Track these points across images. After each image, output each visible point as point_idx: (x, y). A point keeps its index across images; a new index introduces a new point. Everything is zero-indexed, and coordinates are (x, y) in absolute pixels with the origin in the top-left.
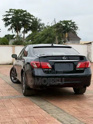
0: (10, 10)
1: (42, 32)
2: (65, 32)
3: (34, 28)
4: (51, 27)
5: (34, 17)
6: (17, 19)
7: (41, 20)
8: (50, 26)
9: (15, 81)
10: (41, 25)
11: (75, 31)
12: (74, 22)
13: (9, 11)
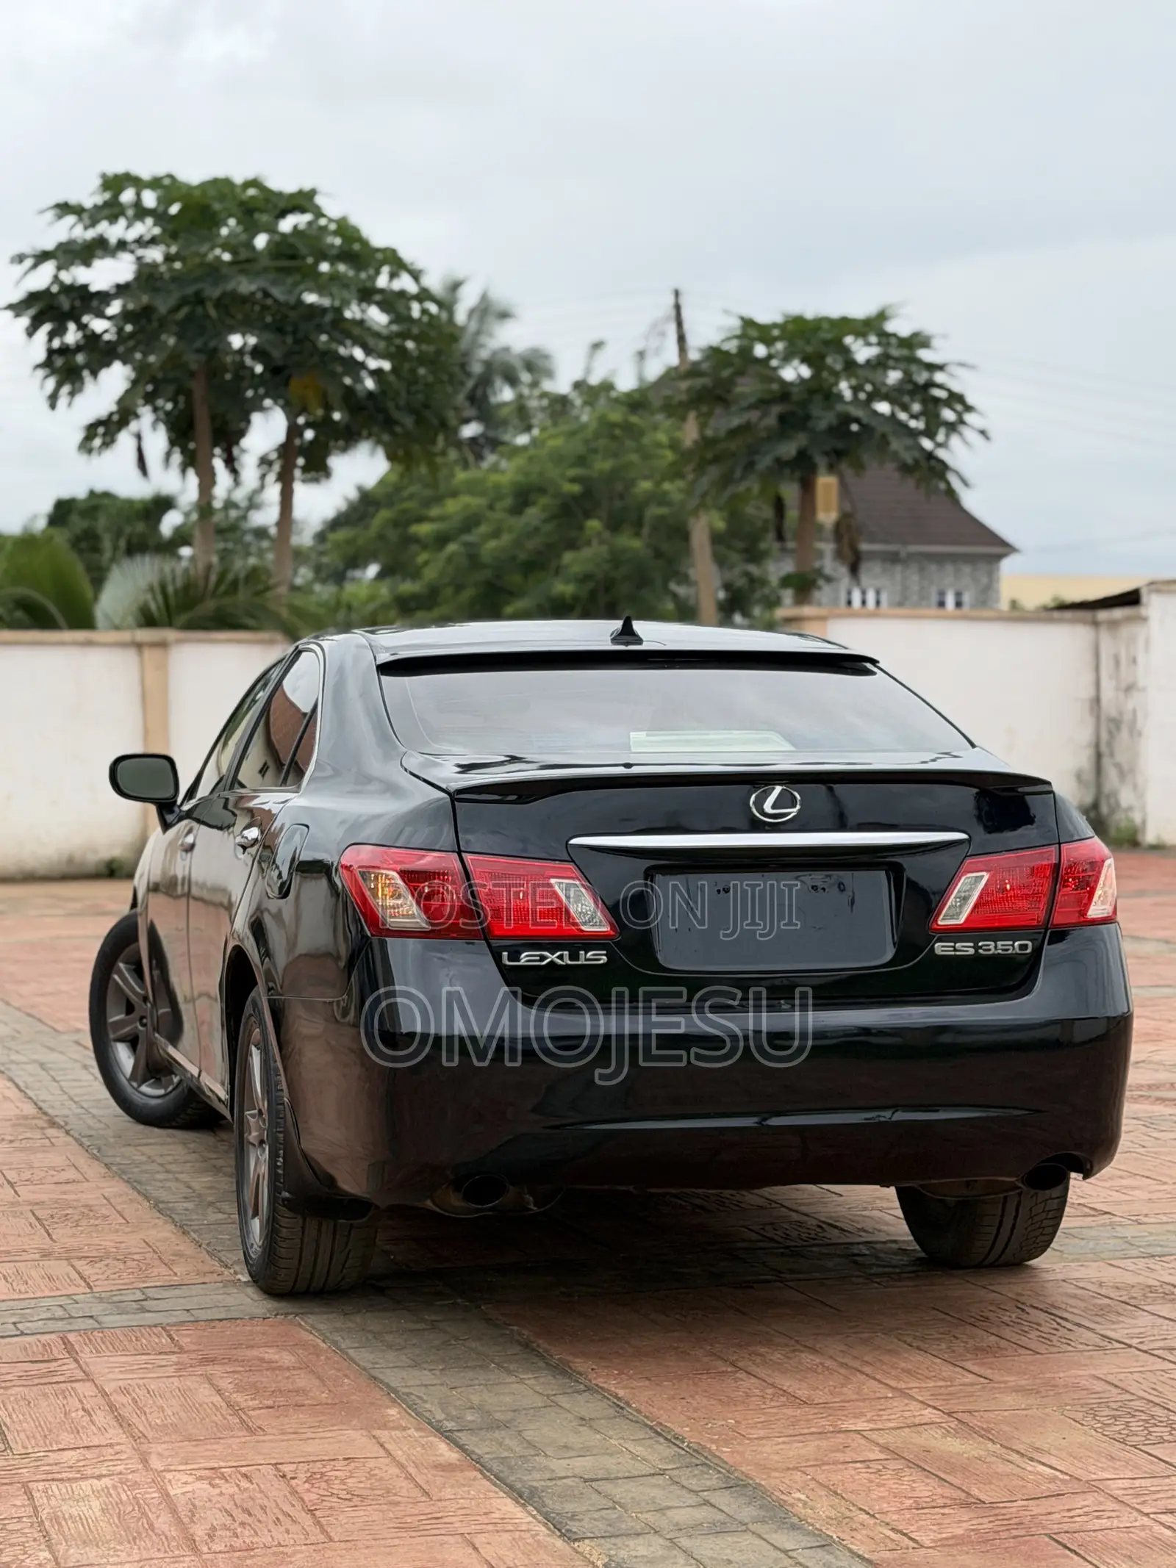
0: (114, 183)
1: (519, 461)
2: (803, 469)
3: (412, 410)
4: (637, 402)
5: (416, 275)
6: (199, 299)
7: (504, 315)
8: (626, 383)
9: (150, 1093)
10: (512, 380)
11: (927, 444)
12: (918, 340)
13: (90, 197)
